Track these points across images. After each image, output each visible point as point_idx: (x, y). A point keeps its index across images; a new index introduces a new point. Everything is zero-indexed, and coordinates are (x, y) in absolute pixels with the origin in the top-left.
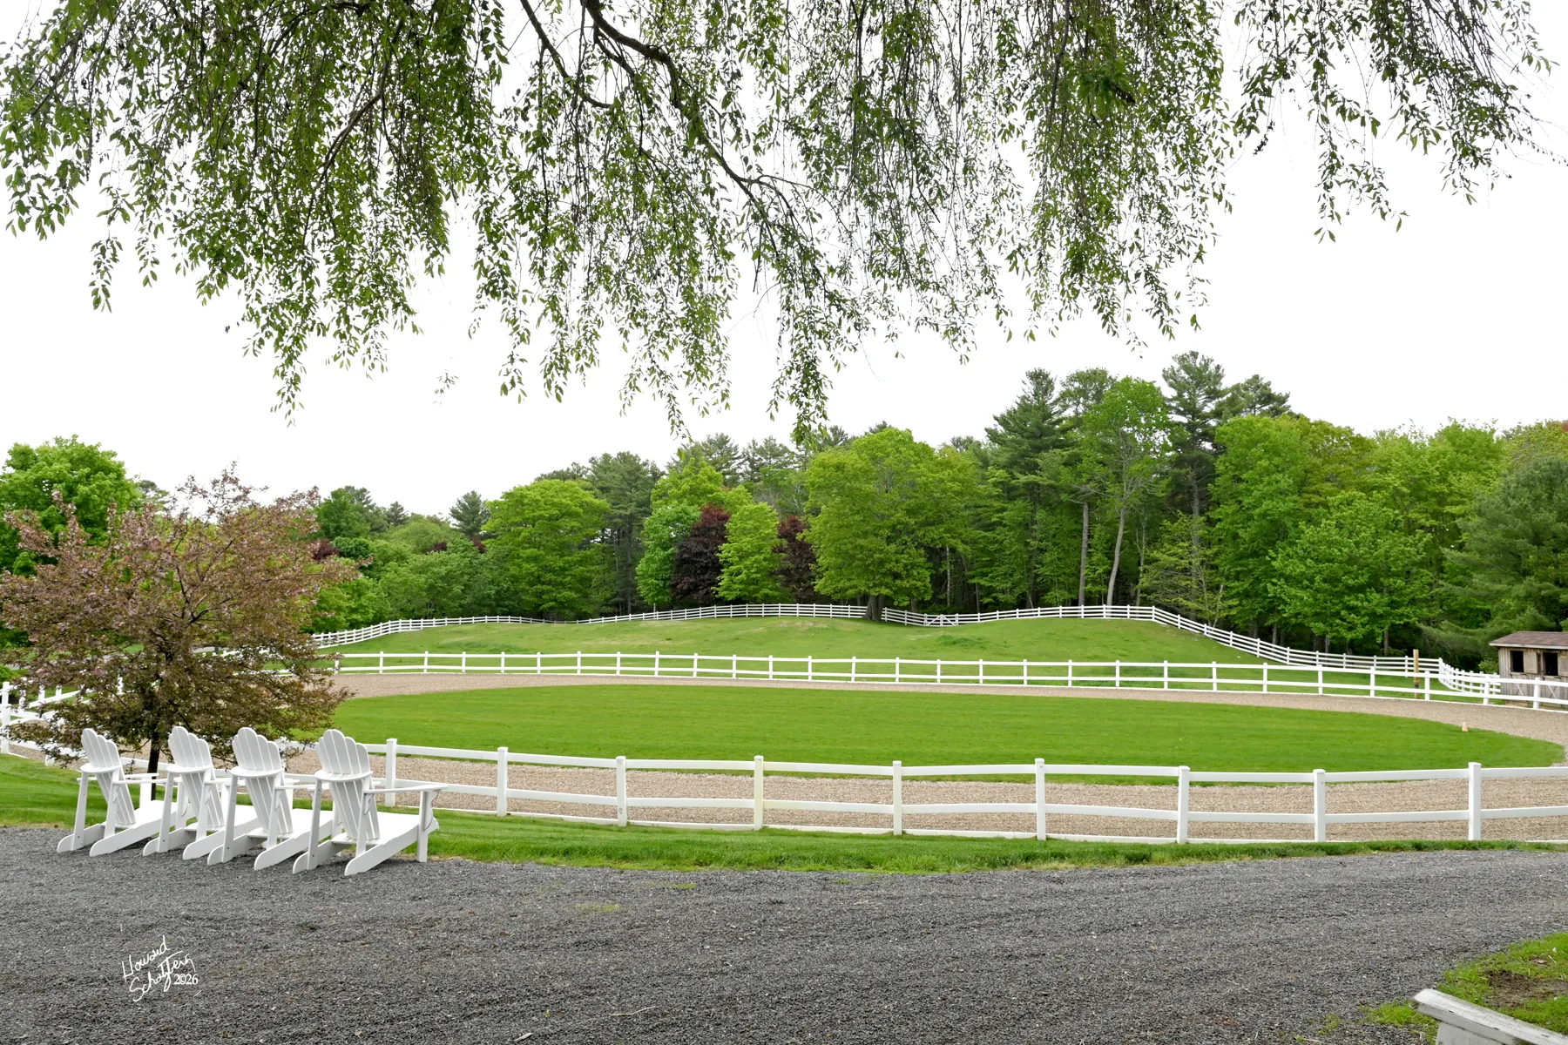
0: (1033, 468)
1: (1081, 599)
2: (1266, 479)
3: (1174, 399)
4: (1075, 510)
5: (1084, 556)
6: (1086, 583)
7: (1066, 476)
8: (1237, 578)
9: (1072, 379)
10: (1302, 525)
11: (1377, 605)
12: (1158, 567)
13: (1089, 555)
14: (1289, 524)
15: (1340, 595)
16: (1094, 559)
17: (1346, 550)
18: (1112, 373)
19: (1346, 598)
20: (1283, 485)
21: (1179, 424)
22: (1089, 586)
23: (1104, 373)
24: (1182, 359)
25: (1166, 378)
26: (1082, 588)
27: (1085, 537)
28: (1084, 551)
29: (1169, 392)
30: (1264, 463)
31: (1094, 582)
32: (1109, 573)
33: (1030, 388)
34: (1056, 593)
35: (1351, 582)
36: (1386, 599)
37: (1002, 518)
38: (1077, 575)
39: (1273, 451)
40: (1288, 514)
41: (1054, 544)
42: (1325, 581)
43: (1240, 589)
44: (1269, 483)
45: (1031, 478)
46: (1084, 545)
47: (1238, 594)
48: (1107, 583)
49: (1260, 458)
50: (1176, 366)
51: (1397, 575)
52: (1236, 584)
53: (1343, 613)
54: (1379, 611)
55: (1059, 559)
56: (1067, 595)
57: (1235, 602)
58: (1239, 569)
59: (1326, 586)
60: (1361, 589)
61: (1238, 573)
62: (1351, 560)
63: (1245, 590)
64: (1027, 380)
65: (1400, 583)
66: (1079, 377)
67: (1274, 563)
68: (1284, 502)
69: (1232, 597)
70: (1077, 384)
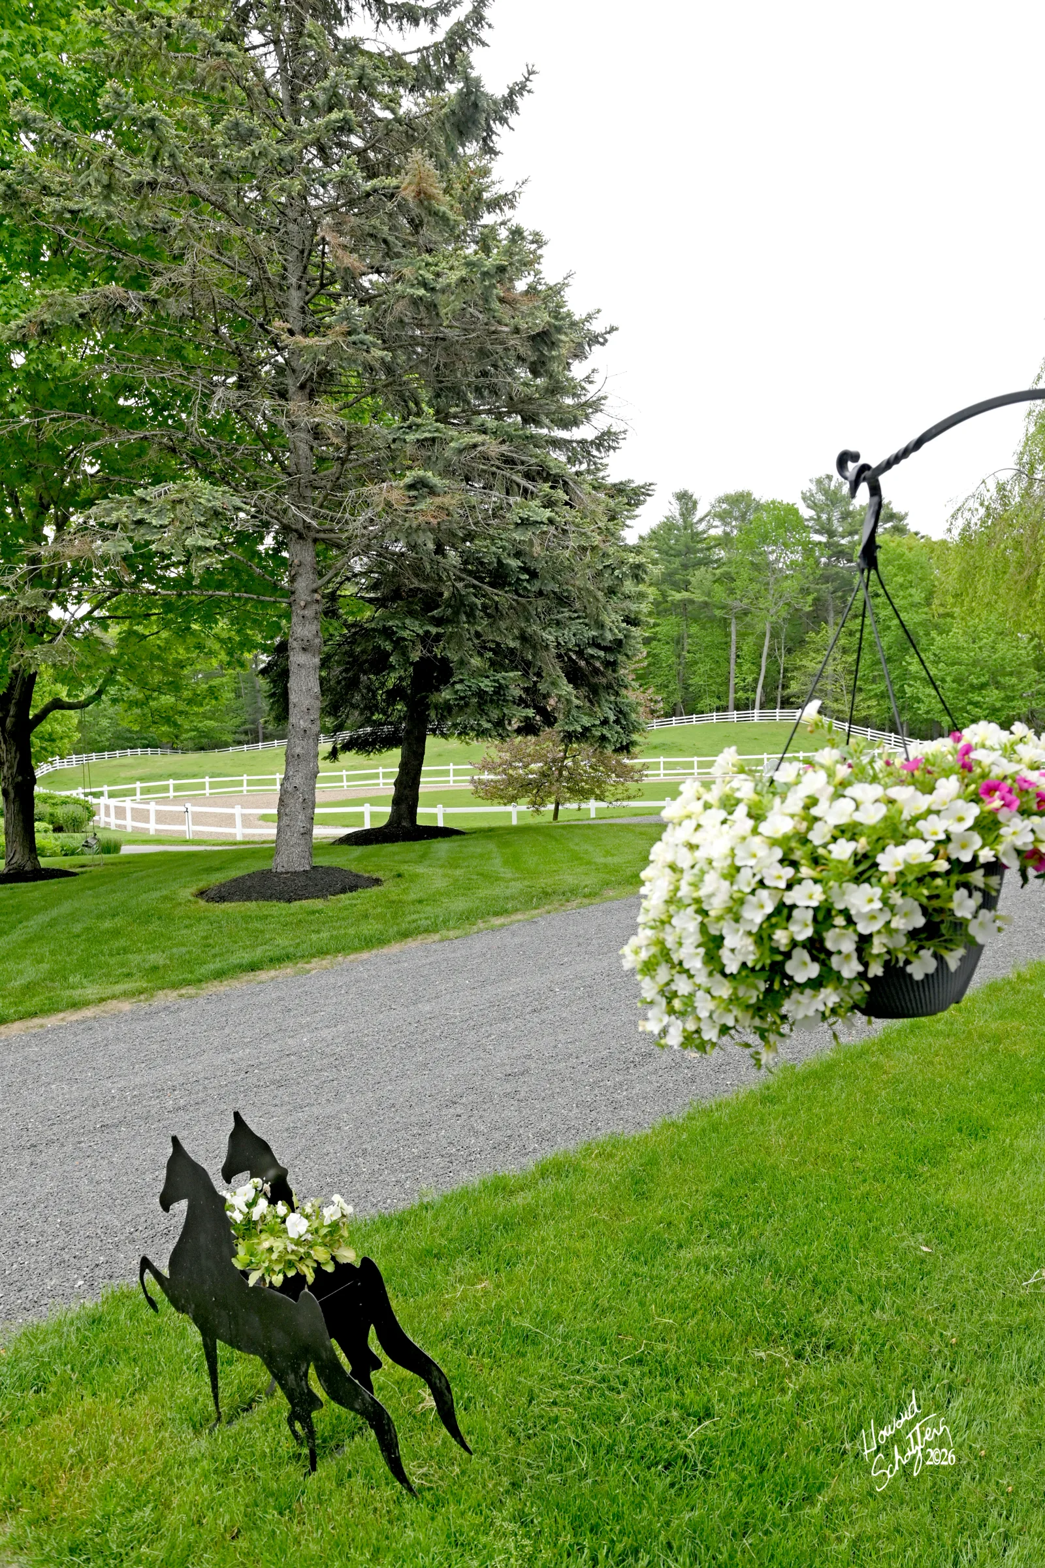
0: (686, 586)
1: (731, 705)
2: (901, 593)
3: (811, 519)
4: (725, 623)
5: (733, 666)
6: (736, 692)
7: (720, 592)
8: (874, 681)
9: (721, 501)
10: (934, 634)
11: (996, 700)
12: (805, 674)
13: (739, 665)
14: (921, 633)
15: (966, 692)
16: (744, 668)
17: (972, 654)
18: (756, 495)
19: (970, 695)
20: (917, 599)
21: (820, 543)
22: (740, 693)
23: (749, 494)
24: (819, 482)
25: (804, 499)
26: (732, 696)
27: (733, 649)
28: (732, 661)
29: (806, 513)
30: (900, 580)
31: (745, 689)
32: (756, 680)
33: (675, 509)
34: (707, 701)
35: (975, 681)
36: (1002, 695)
37: (656, 633)
38: (727, 683)
39: (907, 568)
40: (921, 624)
41: (707, 656)
42: (953, 681)
43: (878, 691)
44: (904, 597)
45: (685, 595)
46: (733, 656)
47: (876, 695)
48: (754, 690)
49: (896, 575)
50: (814, 488)
51: (1011, 674)
52: (874, 686)
53: (969, 707)
54: (998, 705)
55: (711, 670)
56: (718, 703)
57: (873, 703)
58: (876, 673)
59: (955, 685)
60: (983, 686)
61: (875, 677)
62: (975, 663)
63: (882, 692)
64: (674, 501)
65: (1014, 680)
66: (726, 499)
67: (910, 668)
68: (917, 612)
69: (870, 698)
70: (724, 506)
